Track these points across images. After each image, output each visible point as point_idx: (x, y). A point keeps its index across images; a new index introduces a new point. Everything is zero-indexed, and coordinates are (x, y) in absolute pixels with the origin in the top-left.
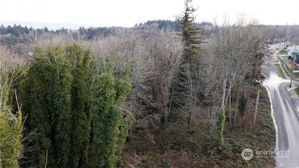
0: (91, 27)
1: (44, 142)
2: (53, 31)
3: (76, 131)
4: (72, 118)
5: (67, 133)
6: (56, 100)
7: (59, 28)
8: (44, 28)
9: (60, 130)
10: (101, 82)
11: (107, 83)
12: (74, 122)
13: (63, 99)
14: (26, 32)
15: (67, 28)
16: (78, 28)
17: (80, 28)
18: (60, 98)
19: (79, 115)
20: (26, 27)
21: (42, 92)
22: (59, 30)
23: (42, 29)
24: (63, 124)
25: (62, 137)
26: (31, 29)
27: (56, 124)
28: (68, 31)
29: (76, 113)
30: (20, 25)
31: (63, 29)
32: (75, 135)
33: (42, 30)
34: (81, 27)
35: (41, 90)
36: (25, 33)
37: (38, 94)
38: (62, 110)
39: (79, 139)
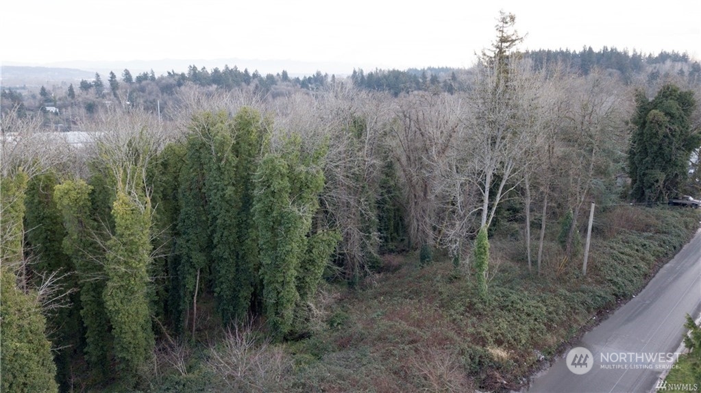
0: (379, 69)
1: (193, 257)
2: (298, 78)
3: (244, 248)
4: (238, 225)
5: (230, 248)
6: (212, 193)
7: (311, 73)
8: (281, 74)
9: (218, 242)
10: (264, 167)
11: (274, 169)
12: (241, 232)
13: (221, 193)
14: (245, 81)
15: (329, 73)
16: (351, 73)
17: (355, 72)
18: (218, 190)
19: (248, 221)
20: (246, 71)
21: (197, 181)
22: (312, 77)
23: (278, 75)
24: (223, 233)
25: (221, 253)
26: (255, 76)
27: (214, 231)
28: (329, 79)
29: (245, 219)
30: (236, 67)
31: (318, 74)
32: (241, 253)
33: (277, 78)
34: (357, 70)
35: (196, 178)
36: (243, 84)
37: (191, 184)
38: (221, 209)
39: (248, 260)
